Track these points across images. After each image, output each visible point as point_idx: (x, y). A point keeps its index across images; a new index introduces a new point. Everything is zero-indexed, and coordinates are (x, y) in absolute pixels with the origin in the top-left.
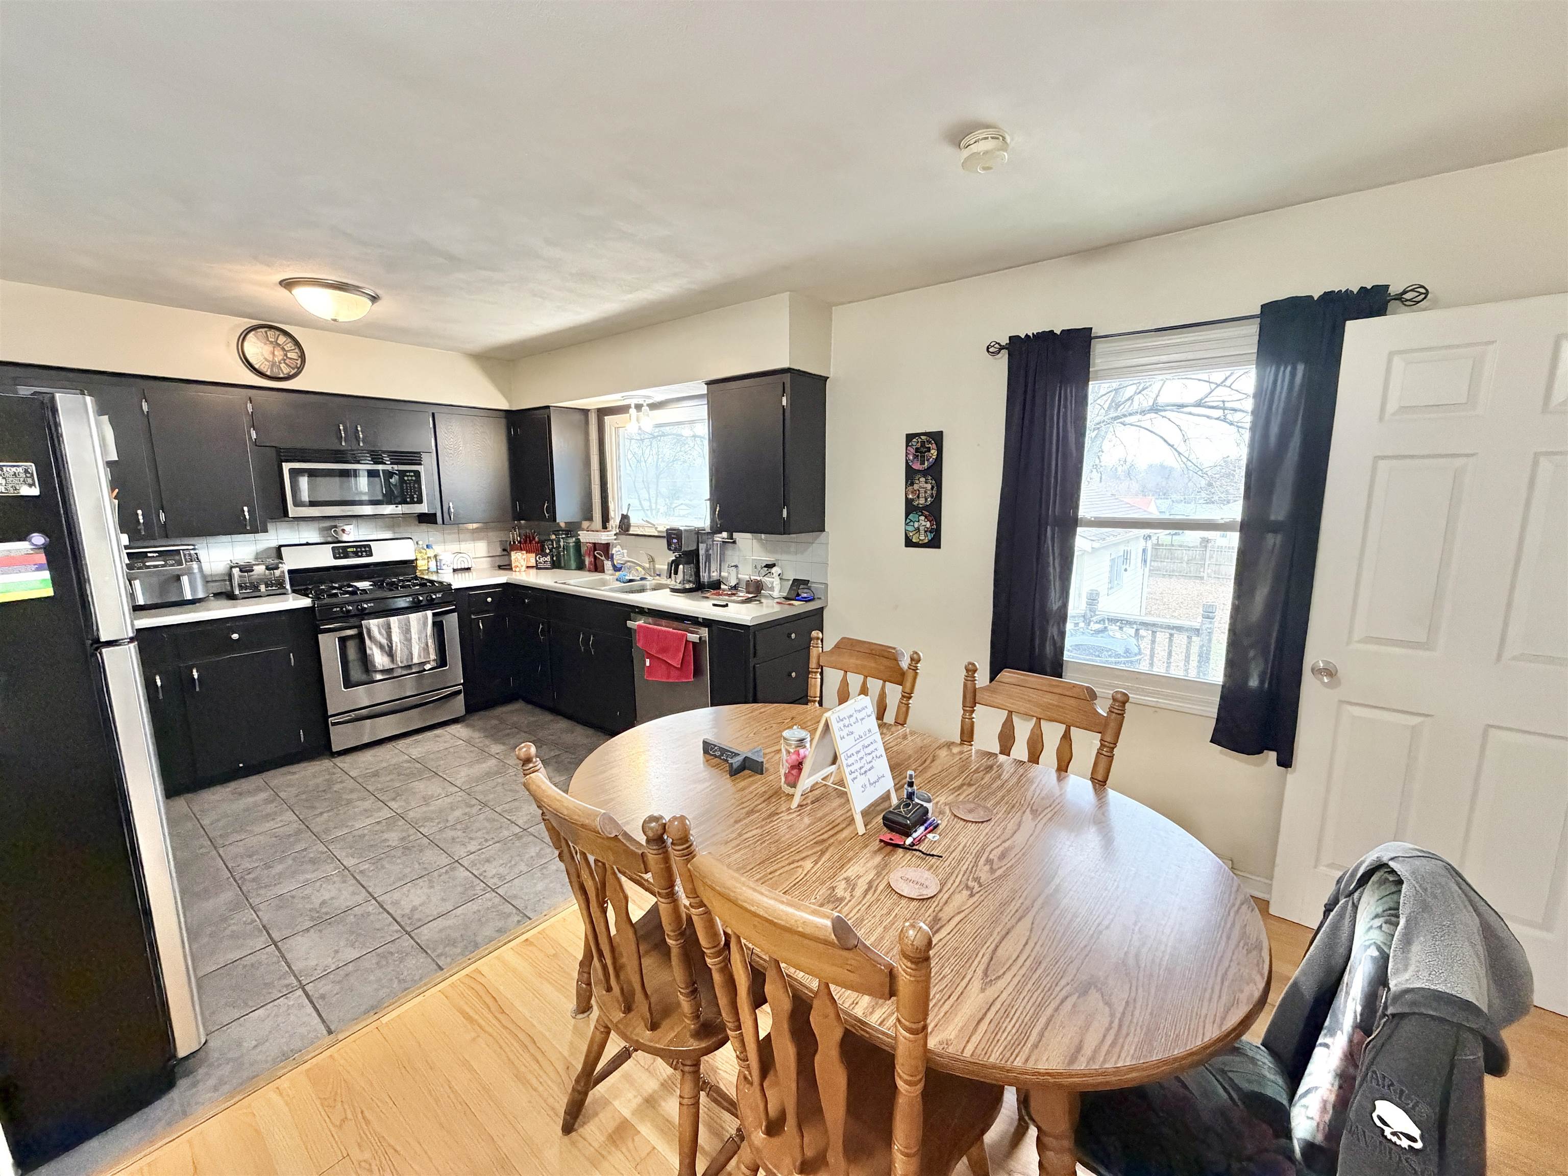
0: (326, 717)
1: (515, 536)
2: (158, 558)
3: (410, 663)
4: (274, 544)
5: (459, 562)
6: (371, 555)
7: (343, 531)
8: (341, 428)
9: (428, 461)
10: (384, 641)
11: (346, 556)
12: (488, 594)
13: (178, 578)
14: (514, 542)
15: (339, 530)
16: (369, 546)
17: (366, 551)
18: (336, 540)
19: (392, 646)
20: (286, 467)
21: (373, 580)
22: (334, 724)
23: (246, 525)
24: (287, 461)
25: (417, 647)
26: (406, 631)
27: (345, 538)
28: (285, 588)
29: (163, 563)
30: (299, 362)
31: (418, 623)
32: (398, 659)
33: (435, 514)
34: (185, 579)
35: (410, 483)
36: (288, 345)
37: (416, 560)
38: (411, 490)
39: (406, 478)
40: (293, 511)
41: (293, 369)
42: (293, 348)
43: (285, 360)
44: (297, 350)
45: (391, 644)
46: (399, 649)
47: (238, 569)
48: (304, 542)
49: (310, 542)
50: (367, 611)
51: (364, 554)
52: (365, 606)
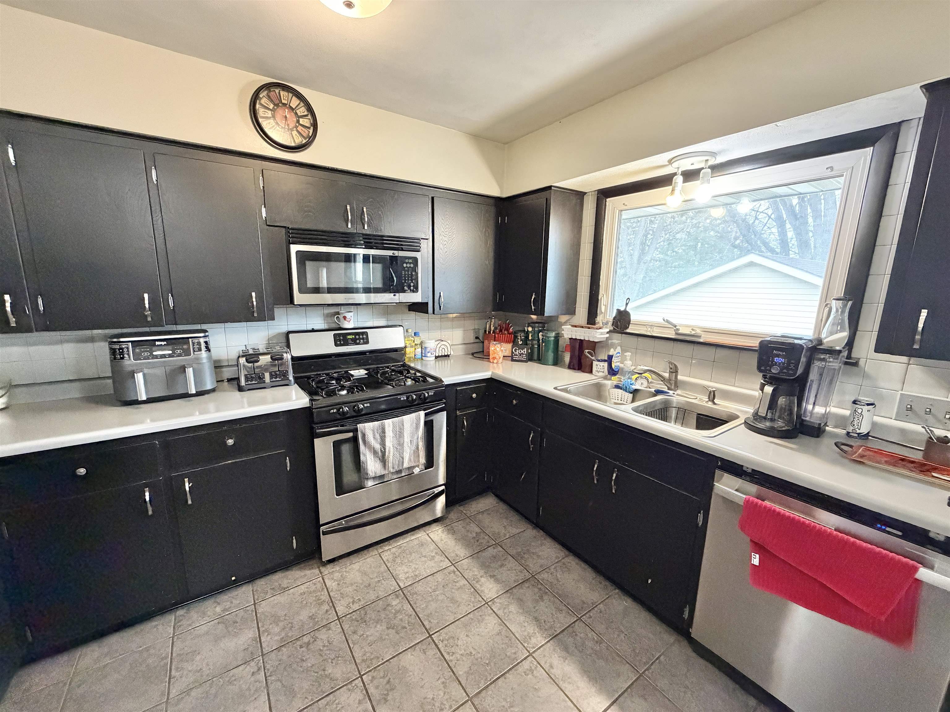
0: (318, 525)
1: (492, 325)
2: (166, 347)
3: (400, 468)
4: (284, 329)
5: (441, 349)
6: (367, 342)
7: (345, 318)
8: (348, 207)
9: (426, 246)
10: (378, 447)
11: (346, 343)
12: (474, 390)
13: (183, 369)
14: (489, 332)
15: (341, 317)
16: (366, 334)
17: (363, 339)
18: (337, 326)
19: (385, 452)
20: (294, 248)
21: (368, 367)
22: (325, 533)
23: (254, 312)
24: (294, 243)
25: (408, 451)
26: (399, 434)
27: (347, 325)
28: (288, 379)
29: (170, 352)
30: (311, 131)
31: (411, 425)
32: (390, 465)
33: (427, 304)
34: (190, 371)
35: (408, 271)
36: (301, 110)
37: (405, 347)
38: (408, 277)
39: (405, 265)
40: (299, 298)
41: (305, 138)
42: (306, 113)
43: (296, 127)
44: (309, 117)
45: (385, 449)
46: (392, 454)
47: (244, 359)
48: (310, 328)
49: (316, 328)
50: (363, 412)
51: (362, 341)
52: (361, 406)
